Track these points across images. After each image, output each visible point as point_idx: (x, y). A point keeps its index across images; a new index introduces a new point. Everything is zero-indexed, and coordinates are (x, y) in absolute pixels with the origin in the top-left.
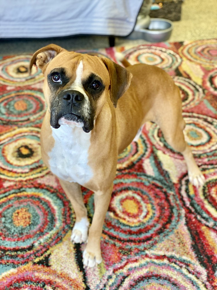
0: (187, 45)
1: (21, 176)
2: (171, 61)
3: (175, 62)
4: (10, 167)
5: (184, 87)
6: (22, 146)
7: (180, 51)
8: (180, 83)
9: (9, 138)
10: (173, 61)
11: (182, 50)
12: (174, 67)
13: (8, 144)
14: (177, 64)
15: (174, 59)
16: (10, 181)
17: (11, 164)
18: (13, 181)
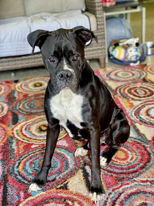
0: (149, 66)
1: (43, 142)
2: (139, 75)
3: (142, 75)
4: (35, 137)
5: (149, 88)
6: (42, 126)
7: (145, 69)
8: (147, 86)
9: (32, 122)
10: (141, 75)
11: (146, 69)
12: (142, 78)
13: (32, 125)
14: (144, 76)
15: (141, 73)
16: (35, 144)
17: (36, 136)
18: (38, 144)
